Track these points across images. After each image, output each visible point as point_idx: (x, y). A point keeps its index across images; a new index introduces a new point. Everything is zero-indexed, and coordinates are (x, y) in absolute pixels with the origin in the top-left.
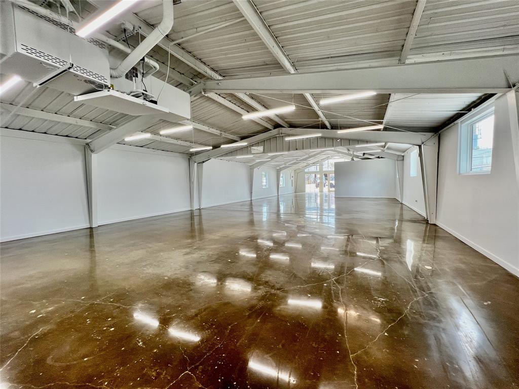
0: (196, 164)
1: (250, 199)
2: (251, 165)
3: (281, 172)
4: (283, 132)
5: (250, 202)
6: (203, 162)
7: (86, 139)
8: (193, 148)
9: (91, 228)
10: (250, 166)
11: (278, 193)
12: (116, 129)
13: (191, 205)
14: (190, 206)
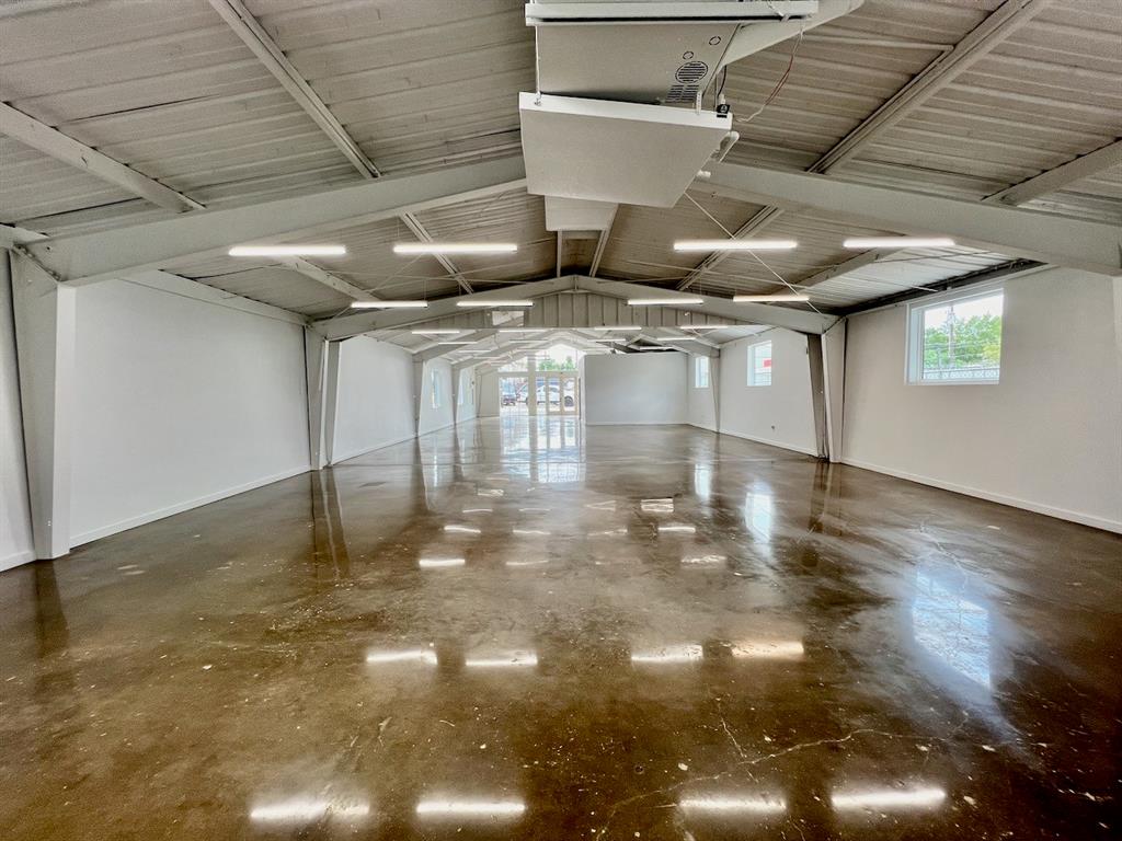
0: (327, 342)
1: (413, 436)
2: (415, 352)
3: (462, 371)
4: (582, 286)
5: (413, 441)
6: (341, 340)
7: (12, 225)
8: (356, 300)
9: (38, 563)
10: (414, 355)
11: (455, 419)
12: (199, 212)
13: (312, 457)
14: (307, 458)
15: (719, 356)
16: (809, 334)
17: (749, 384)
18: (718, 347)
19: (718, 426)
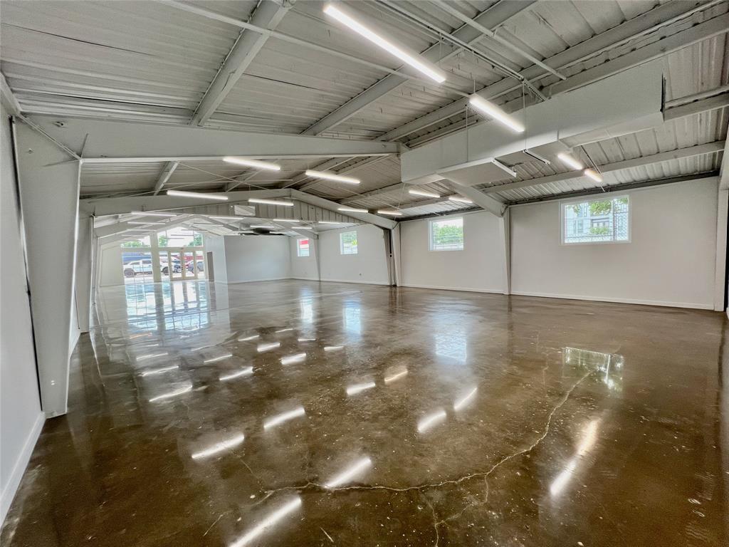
15: (318, 238)
16: (385, 229)
17: (342, 253)
18: (317, 233)
19: (320, 278)
